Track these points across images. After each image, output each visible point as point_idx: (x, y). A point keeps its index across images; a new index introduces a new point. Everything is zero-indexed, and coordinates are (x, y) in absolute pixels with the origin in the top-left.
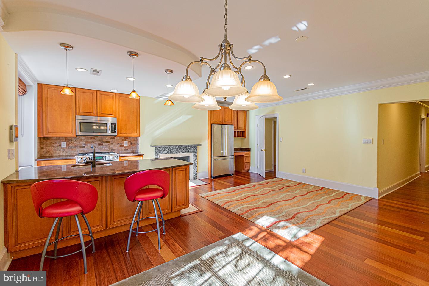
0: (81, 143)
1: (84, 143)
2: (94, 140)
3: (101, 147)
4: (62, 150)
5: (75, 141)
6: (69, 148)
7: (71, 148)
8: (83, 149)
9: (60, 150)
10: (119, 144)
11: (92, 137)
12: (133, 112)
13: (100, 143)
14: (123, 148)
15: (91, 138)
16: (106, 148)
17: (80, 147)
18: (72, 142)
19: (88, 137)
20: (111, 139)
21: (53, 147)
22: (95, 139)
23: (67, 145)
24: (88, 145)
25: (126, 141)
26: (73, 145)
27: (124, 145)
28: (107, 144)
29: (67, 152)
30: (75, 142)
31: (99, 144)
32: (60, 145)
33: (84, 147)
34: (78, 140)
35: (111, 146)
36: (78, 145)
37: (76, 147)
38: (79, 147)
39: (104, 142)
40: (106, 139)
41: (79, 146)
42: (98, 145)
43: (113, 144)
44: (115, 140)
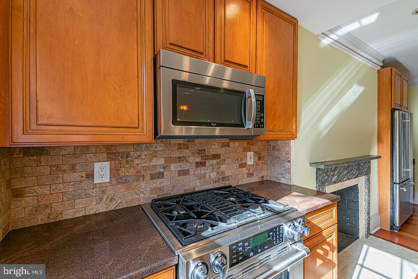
0: (154, 162)
1: (162, 161)
2: (187, 151)
3: (203, 170)
4: (95, 192)
5: (136, 158)
6: (118, 183)
7: (126, 182)
8: (159, 181)
9: (87, 195)
10: (237, 159)
11: (181, 141)
13: (199, 160)
14: (245, 170)
15: (180, 146)
16: (211, 174)
17: (153, 177)
18: (127, 162)
19: (173, 141)
20: (222, 147)
21: (61, 186)
22: (188, 148)
23: (114, 172)
24: (173, 166)
25: (250, 151)
26: (132, 171)
27: (246, 163)
28: (215, 162)
29: (112, 199)
30: (137, 161)
31: (197, 163)
32: (90, 176)
33: (160, 175)
34: (146, 152)
35: (223, 168)
36: (146, 169)
37: (139, 177)
38: (148, 178)
39: (207, 158)
40: (213, 147)
41: (148, 173)
42: (194, 165)
43: (226, 162)
44: (231, 149)
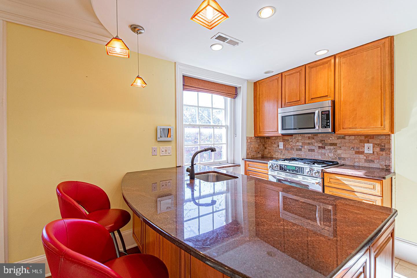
0: (297, 144)
1: (301, 144)
2: (313, 140)
3: (323, 151)
4: (280, 151)
5: (291, 142)
6: (286, 150)
7: (288, 150)
8: (300, 152)
9: (278, 152)
10: (353, 148)
11: (310, 135)
12: (373, 78)
13: (320, 145)
14: (361, 156)
15: (309, 138)
16: (329, 154)
17: (297, 150)
18: (288, 143)
19: (306, 135)
20: (338, 139)
21: (273, 148)
22: (314, 139)
23: (284, 146)
24: (306, 147)
25: (368, 142)
26: (290, 147)
27: (364, 152)
28: (332, 147)
29: (284, 155)
30: (291, 143)
31: (319, 147)
32: (278, 146)
33: (300, 150)
34: (294, 140)
35: (339, 152)
36: (295, 146)
37: (292, 149)
38: (295, 150)
39: (326, 144)
40: (331, 139)
41: (295, 148)
42: (318, 148)
43: (342, 148)
44: (346, 141)
